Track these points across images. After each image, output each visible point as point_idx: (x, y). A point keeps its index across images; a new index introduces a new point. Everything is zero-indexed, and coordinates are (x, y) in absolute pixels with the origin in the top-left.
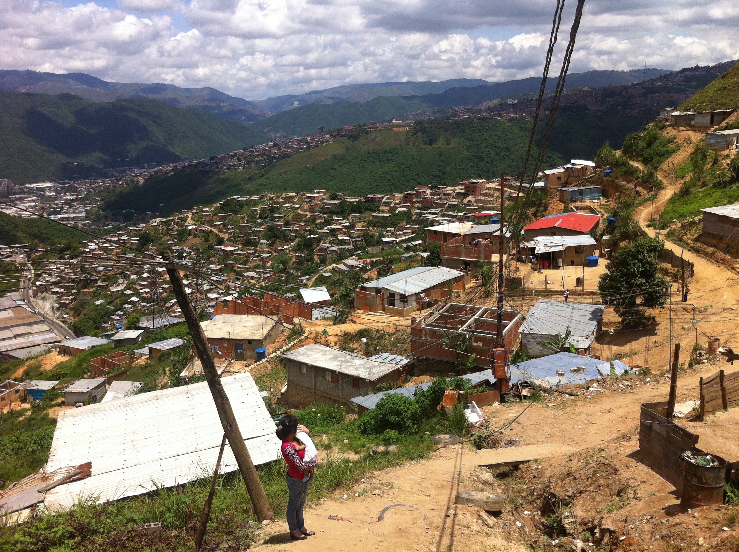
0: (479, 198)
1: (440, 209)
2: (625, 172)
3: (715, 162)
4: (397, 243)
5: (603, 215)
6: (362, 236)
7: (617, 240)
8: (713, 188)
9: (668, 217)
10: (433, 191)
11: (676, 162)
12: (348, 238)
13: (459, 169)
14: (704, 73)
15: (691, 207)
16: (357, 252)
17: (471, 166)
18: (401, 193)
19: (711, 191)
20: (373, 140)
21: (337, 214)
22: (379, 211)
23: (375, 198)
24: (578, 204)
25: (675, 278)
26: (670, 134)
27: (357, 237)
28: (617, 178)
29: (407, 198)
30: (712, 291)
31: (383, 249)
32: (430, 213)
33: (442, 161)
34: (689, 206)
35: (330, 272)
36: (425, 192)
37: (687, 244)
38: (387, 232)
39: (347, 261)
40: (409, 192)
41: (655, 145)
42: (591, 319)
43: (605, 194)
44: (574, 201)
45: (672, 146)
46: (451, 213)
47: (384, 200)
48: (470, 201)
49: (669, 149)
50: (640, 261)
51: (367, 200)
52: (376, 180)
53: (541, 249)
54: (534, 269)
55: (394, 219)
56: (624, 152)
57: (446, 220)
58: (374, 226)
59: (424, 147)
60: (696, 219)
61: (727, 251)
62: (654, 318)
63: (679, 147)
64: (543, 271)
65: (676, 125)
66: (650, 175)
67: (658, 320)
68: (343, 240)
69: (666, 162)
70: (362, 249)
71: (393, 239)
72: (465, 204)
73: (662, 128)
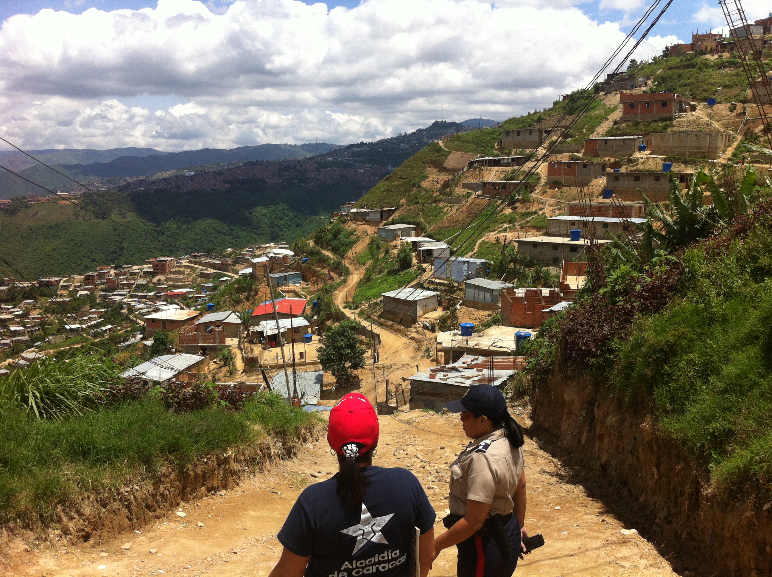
0: (169, 276)
1: (128, 290)
2: (319, 260)
3: (387, 252)
4: (83, 330)
5: (306, 297)
6: (39, 325)
7: (325, 320)
8: (387, 275)
9: (358, 300)
10: (118, 272)
11: (357, 251)
12: (22, 328)
13: (138, 244)
14: (368, 149)
15: (374, 291)
16: (37, 344)
17: (151, 241)
18: (81, 274)
19: (386, 278)
20: (35, 215)
21: (6, 302)
22: (57, 296)
23: (51, 282)
24: (284, 288)
25: (369, 346)
26: (351, 228)
27: (33, 326)
28: (313, 265)
29: (89, 280)
30: (394, 353)
31: (67, 338)
32: (116, 295)
33: (118, 236)
34: (371, 290)
35: (6, 368)
36: (109, 272)
37: (374, 320)
38: (68, 318)
39: (26, 354)
40: (90, 273)
41: (340, 236)
42: (316, 383)
43: (305, 279)
44: (280, 286)
45: (353, 238)
46: (140, 294)
47: (62, 283)
48: (159, 280)
49: (351, 240)
50: (345, 337)
51: (41, 284)
52: (41, 259)
53: (269, 332)
54: (264, 348)
55: (75, 304)
56: (316, 242)
57: (135, 301)
58: (53, 312)
59: (96, 221)
60: (378, 300)
61: (401, 323)
62: (358, 377)
63: (358, 238)
64: (271, 349)
65: (355, 220)
66: (339, 263)
67: (360, 378)
68: (16, 331)
69: (350, 251)
70: (42, 339)
71: (77, 326)
72: (154, 283)
73: (344, 222)
